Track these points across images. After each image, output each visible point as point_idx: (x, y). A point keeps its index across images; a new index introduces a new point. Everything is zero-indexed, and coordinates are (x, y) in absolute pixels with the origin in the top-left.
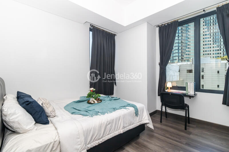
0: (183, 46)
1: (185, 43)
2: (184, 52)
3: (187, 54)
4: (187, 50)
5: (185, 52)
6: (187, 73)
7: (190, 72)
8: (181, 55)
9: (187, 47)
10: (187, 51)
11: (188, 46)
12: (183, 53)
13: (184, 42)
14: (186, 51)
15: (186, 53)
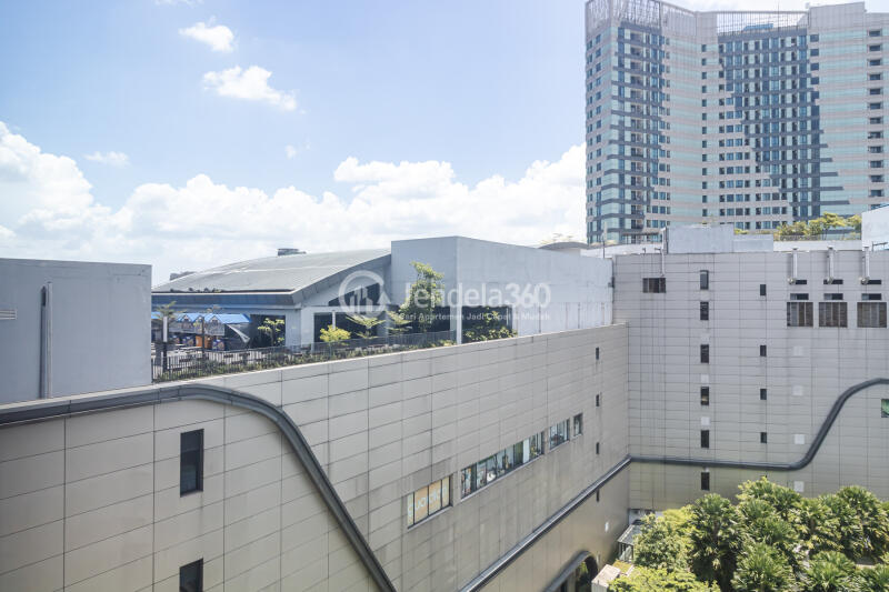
0: (642, 173)
1: (648, 160)
2: (645, 199)
3: (655, 210)
4: (658, 188)
5: (648, 200)
6: (645, 291)
7: (657, 291)
8: (634, 212)
9: (655, 178)
10: (656, 197)
11: (661, 175)
12: (641, 201)
13: (645, 156)
14: (652, 194)
15: (654, 203)
